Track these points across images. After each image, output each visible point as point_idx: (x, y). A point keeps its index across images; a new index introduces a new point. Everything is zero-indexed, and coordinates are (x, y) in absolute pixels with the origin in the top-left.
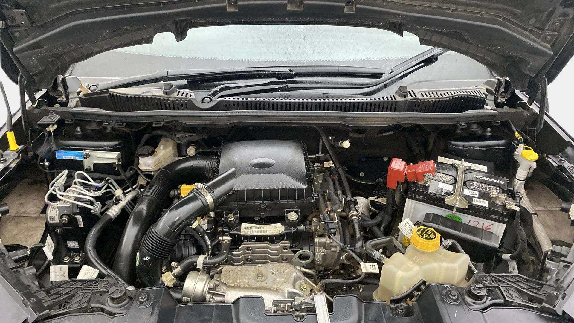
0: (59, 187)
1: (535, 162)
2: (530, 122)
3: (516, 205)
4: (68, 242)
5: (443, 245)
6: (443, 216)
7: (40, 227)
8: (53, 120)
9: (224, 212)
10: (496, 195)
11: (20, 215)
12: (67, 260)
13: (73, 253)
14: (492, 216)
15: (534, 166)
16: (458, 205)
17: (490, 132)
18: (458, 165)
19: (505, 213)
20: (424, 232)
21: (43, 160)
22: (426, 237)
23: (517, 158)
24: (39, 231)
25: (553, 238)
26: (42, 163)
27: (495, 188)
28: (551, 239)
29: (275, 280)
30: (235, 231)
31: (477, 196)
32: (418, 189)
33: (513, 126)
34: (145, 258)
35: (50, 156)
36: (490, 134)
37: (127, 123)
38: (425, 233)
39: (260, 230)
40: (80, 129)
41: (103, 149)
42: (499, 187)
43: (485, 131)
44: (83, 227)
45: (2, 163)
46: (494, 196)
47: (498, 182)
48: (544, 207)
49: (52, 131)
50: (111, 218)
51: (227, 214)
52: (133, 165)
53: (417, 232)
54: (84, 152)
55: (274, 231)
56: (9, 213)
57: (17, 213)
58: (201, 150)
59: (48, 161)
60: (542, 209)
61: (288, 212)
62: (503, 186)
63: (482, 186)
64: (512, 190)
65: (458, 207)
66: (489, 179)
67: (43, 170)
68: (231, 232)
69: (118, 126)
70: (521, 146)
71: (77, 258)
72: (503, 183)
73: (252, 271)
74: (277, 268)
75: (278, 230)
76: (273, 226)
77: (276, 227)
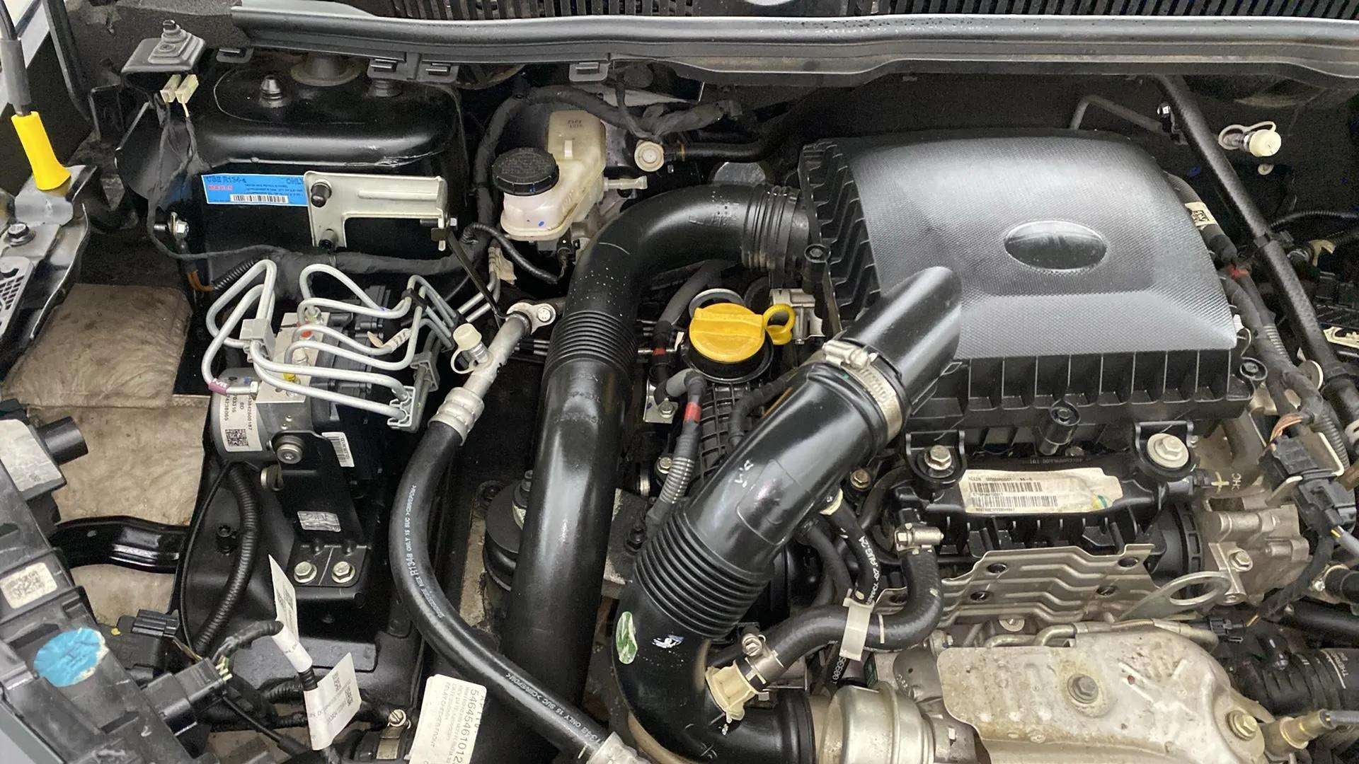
0: (262, 340)
4: (301, 515)
7: (181, 446)
8: (185, 57)
9: (908, 437)
11: (105, 403)
12: (307, 576)
13: (321, 548)
21: (164, 217)
24: (183, 461)
26: (162, 227)
29: (1149, 711)
30: (942, 500)
34: (663, 641)
35: (184, 193)
37: (462, 66)
39: (1027, 494)
40: (279, 84)
41: (376, 164)
44: (353, 465)
45: (19, 244)
49: (183, 101)
50: (457, 436)
52: (476, 219)
54: (312, 179)
55: (1084, 499)
56: (86, 452)
57: (93, 395)
58: (683, 152)
59: (181, 218)
61: (1147, 433)
67: (171, 253)
68: (932, 507)
69: (433, 79)
71: (342, 568)
73: (1049, 667)
74: (1140, 655)
75: (1097, 494)
76: (1071, 477)
77: (1084, 483)
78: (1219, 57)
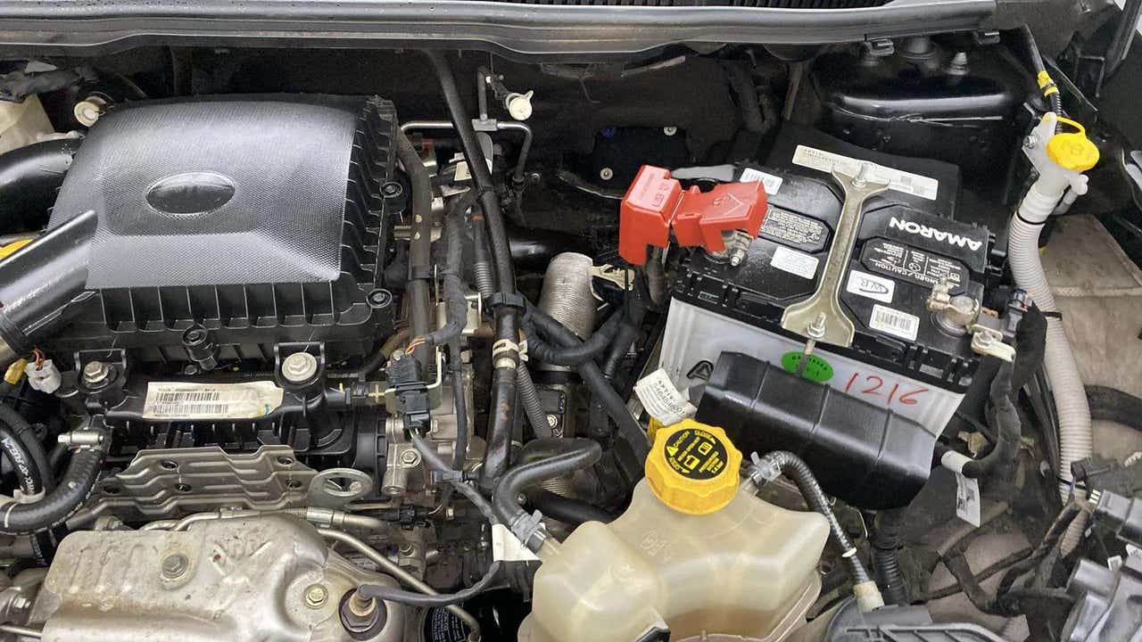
1: (1084, 173)
2: (1087, 34)
3: (1006, 341)
5: (753, 480)
6: (772, 363)
9: (77, 355)
10: (947, 303)
14: (924, 368)
15: (1081, 186)
16: (820, 334)
17: (964, 67)
18: (851, 181)
19: (966, 365)
20: (689, 449)
22: (692, 467)
23: (1032, 155)
25: (1092, 381)
27: (949, 264)
28: (1088, 383)
29: (217, 585)
30: (121, 409)
31: (888, 298)
32: (706, 272)
33: (1035, 50)
36: (961, 73)
38: (689, 453)
39: (211, 402)
42: (964, 264)
43: (948, 62)
46: (940, 306)
47: (961, 243)
48: (1083, 286)
51: (84, 361)
53: (667, 445)
55: (252, 407)
60: (1075, 292)
61: (285, 353)
62: (975, 257)
63: (910, 259)
64: (1000, 257)
65: (821, 340)
66: (937, 233)
68: (109, 413)
70: (1051, 119)
72: (975, 246)
73: (154, 548)
74: (236, 538)
75: (264, 402)
76: (249, 388)
77: (259, 394)
78: (425, 35)
